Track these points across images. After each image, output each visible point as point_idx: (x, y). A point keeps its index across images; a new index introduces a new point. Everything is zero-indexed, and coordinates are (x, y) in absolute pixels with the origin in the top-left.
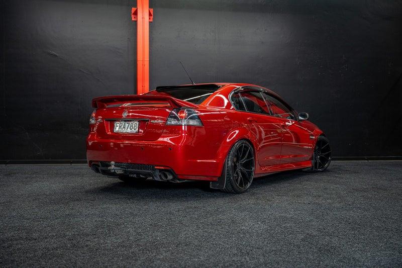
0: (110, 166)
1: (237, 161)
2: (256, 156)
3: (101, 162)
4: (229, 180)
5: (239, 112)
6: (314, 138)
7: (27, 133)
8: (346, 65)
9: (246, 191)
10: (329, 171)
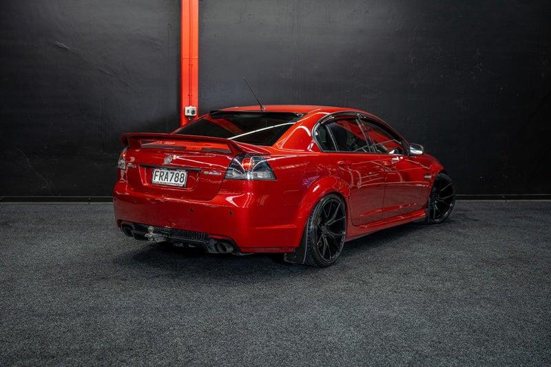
0: (147, 232)
1: (322, 223)
2: (349, 212)
3: (135, 224)
4: (311, 251)
5: (325, 153)
6: (430, 177)
7: (28, 159)
8: (481, 64)
9: (334, 263)
10: (449, 222)
